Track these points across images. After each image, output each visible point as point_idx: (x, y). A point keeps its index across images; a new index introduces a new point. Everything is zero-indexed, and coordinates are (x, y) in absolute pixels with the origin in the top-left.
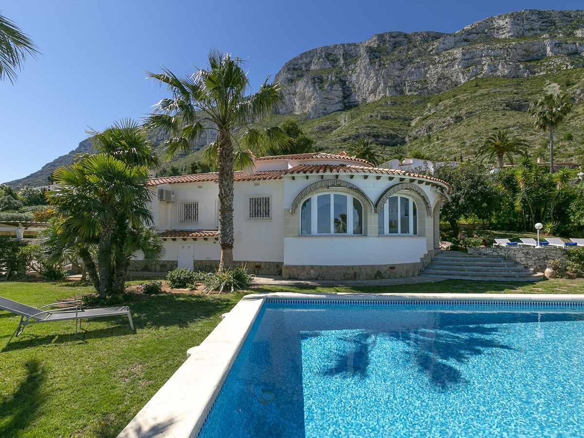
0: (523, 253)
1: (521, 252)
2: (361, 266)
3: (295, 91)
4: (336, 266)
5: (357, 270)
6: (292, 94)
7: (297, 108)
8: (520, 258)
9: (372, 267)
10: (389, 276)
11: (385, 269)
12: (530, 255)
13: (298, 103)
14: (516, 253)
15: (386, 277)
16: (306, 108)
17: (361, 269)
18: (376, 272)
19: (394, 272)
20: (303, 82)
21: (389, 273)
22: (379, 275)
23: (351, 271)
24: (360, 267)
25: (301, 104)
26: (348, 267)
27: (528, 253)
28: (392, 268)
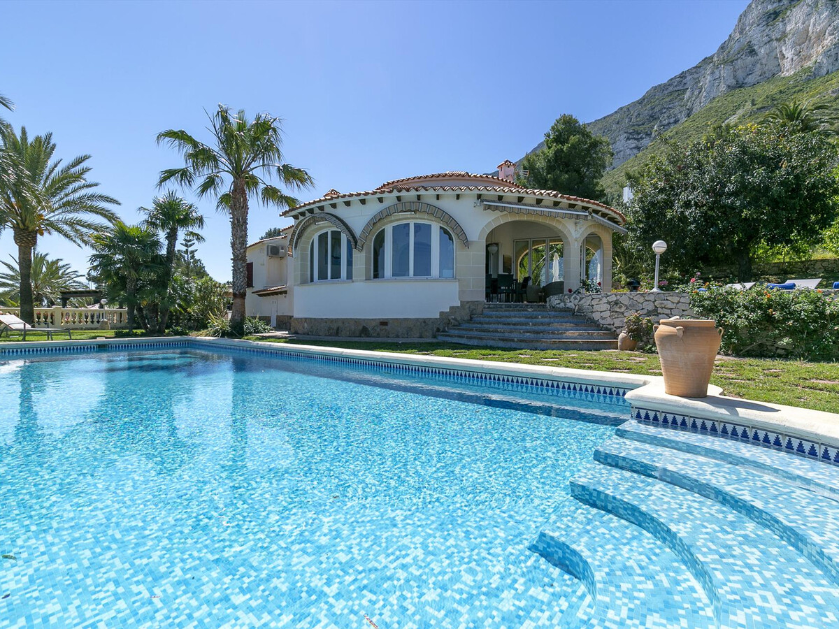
0: (609, 303)
1: (605, 300)
2: (344, 319)
3: (784, 32)
4: (322, 319)
5: (340, 324)
6: (777, 40)
7: (786, 64)
8: (601, 312)
9: (356, 321)
10: (378, 334)
11: (374, 324)
12: (620, 307)
13: (789, 54)
14: (593, 302)
15: (373, 335)
16: (810, 57)
17: (343, 323)
18: (361, 328)
19: (386, 330)
20: (805, 7)
21: (379, 330)
22: (365, 331)
23: (335, 326)
24: (343, 321)
25: (798, 54)
26: (332, 321)
27: (616, 303)
28: (384, 323)
